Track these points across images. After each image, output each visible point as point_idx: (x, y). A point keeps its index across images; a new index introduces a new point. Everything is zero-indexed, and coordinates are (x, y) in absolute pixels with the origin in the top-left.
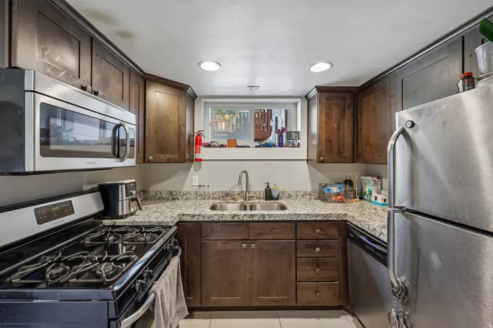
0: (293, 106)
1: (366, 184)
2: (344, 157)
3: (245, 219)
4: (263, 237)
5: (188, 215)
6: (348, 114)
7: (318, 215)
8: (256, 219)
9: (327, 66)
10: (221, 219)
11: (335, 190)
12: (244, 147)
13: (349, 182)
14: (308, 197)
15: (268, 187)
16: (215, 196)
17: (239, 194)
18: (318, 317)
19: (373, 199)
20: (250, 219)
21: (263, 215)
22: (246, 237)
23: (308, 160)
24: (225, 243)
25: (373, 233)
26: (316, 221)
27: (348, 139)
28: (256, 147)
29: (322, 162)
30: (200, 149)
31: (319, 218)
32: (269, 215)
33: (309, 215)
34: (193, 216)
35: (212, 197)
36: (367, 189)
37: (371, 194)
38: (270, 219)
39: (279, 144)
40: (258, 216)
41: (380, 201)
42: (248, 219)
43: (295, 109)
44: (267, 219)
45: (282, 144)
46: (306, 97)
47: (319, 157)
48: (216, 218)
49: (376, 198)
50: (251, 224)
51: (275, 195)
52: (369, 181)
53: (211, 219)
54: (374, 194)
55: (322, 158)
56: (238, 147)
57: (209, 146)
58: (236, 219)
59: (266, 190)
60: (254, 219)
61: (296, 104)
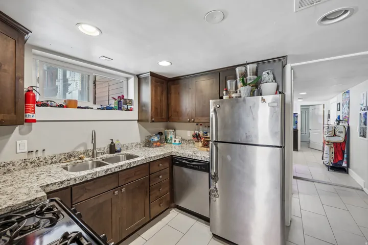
0: (125, 79)
1: (168, 134)
2: (163, 119)
3: (116, 170)
4: (129, 181)
5: (55, 184)
6: (165, 93)
7: (160, 155)
8: (125, 168)
9: (168, 64)
10: (95, 177)
11: (156, 139)
12: (85, 108)
13: (160, 134)
14: (139, 146)
15: (112, 143)
16: (54, 160)
17: (84, 153)
18: (160, 220)
19: (173, 142)
20: (121, 169)
21: (130, 164)
22: (116, 185)
23: (138, 121)
24: (98, 198)
25: (191, 157)
26: (160, 159)
27: (165, 108)
28: (98, 109)
29: (153, 122)
30: (34, 108)
31: (161, 157)
32: (133, 162)
33: (156, 156)
34: (62, 183)
35: (50, 162)
36: (169, 137)
37: (172, 139)
38: (134, 165)
39: (119, 107)
40: (126, 165)
41: (177, 142)
42: (119, 170)
43: (126, 82)
44: (132, 165)
45: (121, 107)
46: (138, 76)
47: (152, 119)
48: (89, 178)
49: (175, 141)
50: (119, 173)
51: (117, 148)
52: (171, 132)
53: (83, 180)
54: (173, 139)
55: (153, 119)
56: (78, 108)
57: (44, 105)
58: (109, 172)
59: (110, 145)
60: (123, 168)
61: (127, 79)
